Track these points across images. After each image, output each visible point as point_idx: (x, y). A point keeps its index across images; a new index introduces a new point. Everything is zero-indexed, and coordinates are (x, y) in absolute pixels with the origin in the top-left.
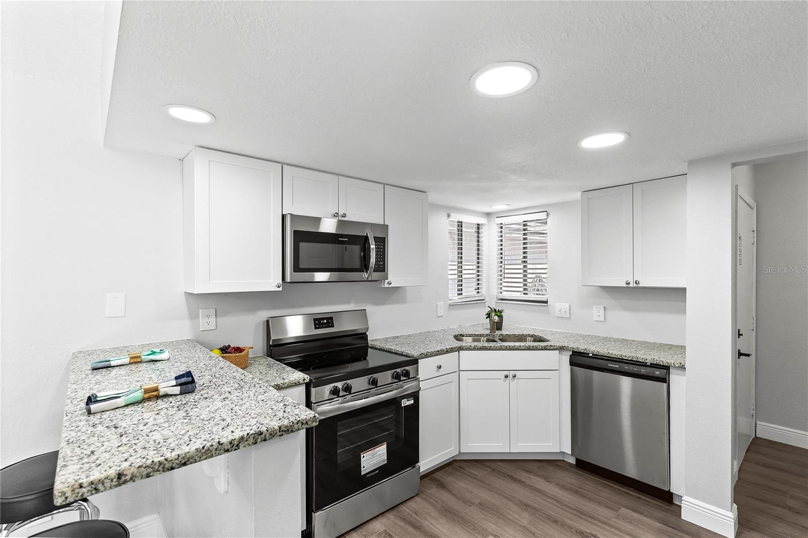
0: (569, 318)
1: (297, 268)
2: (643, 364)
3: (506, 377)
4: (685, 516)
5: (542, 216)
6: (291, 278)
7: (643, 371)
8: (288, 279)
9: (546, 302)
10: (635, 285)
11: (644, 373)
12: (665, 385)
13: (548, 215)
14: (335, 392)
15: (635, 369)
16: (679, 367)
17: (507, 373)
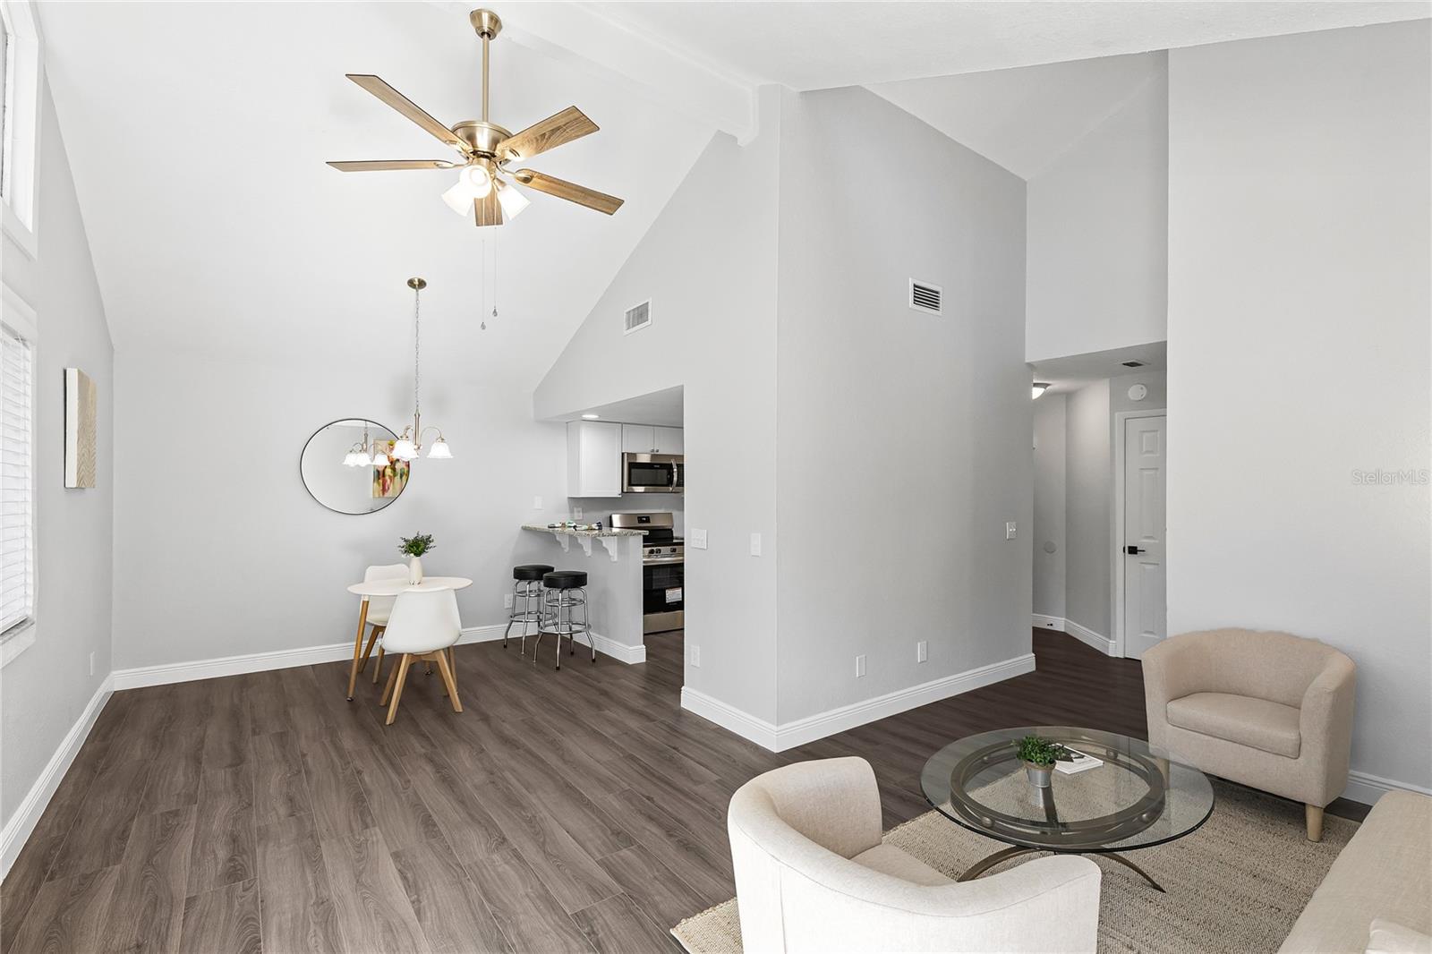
1: (630, 484)
6: (629, 490)
8: (625, 490)
14: (652, 552)
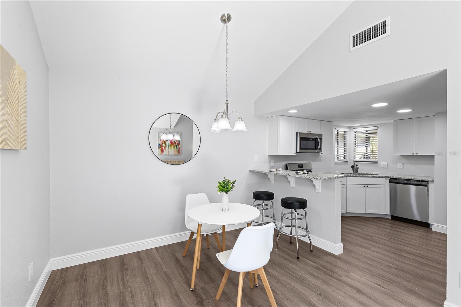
0: (387, 168)
1: (300, 149)
2: (419, 181)
3: (364, 186)
4: (434, 229)
5: (376, 128)
6: (299, 151)
7: (418, 183)
9: (377, 162)
10: (416, 154)
11: (419, 184)
12: (427, 187)
13: (378, 128)
15: (415, 183)
16: (432, 181)
17: (365, 185)
